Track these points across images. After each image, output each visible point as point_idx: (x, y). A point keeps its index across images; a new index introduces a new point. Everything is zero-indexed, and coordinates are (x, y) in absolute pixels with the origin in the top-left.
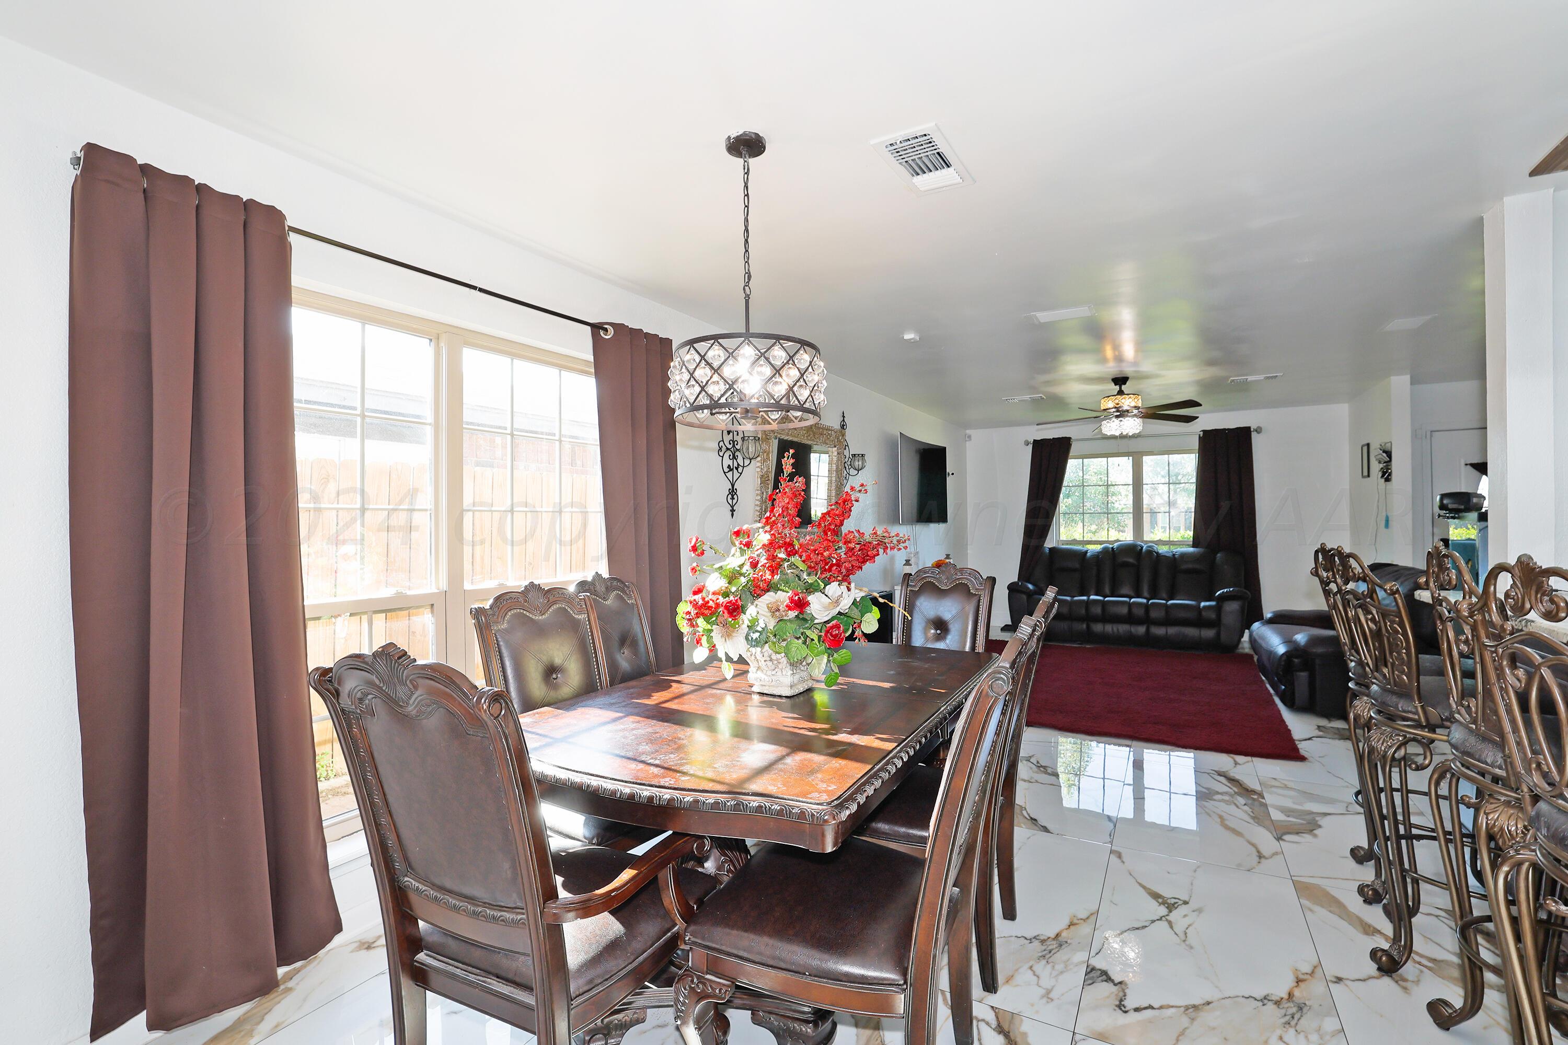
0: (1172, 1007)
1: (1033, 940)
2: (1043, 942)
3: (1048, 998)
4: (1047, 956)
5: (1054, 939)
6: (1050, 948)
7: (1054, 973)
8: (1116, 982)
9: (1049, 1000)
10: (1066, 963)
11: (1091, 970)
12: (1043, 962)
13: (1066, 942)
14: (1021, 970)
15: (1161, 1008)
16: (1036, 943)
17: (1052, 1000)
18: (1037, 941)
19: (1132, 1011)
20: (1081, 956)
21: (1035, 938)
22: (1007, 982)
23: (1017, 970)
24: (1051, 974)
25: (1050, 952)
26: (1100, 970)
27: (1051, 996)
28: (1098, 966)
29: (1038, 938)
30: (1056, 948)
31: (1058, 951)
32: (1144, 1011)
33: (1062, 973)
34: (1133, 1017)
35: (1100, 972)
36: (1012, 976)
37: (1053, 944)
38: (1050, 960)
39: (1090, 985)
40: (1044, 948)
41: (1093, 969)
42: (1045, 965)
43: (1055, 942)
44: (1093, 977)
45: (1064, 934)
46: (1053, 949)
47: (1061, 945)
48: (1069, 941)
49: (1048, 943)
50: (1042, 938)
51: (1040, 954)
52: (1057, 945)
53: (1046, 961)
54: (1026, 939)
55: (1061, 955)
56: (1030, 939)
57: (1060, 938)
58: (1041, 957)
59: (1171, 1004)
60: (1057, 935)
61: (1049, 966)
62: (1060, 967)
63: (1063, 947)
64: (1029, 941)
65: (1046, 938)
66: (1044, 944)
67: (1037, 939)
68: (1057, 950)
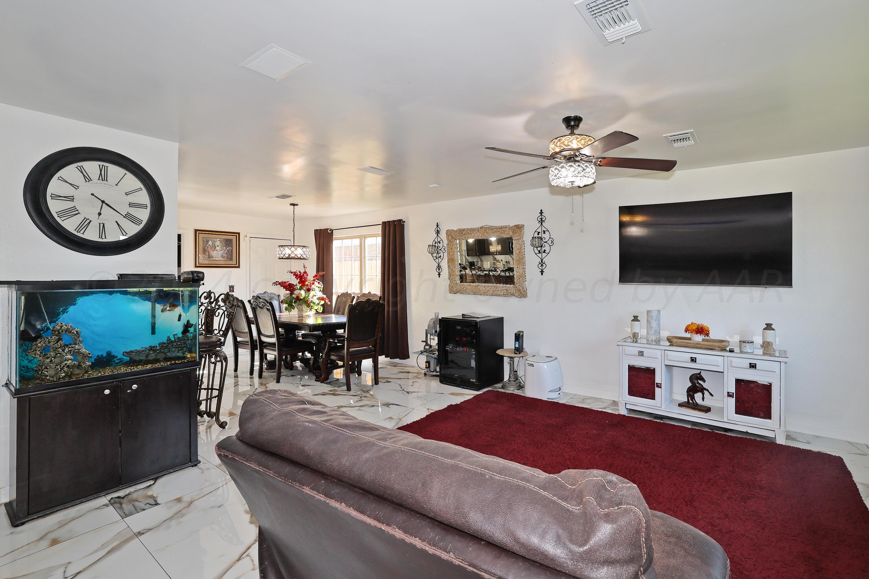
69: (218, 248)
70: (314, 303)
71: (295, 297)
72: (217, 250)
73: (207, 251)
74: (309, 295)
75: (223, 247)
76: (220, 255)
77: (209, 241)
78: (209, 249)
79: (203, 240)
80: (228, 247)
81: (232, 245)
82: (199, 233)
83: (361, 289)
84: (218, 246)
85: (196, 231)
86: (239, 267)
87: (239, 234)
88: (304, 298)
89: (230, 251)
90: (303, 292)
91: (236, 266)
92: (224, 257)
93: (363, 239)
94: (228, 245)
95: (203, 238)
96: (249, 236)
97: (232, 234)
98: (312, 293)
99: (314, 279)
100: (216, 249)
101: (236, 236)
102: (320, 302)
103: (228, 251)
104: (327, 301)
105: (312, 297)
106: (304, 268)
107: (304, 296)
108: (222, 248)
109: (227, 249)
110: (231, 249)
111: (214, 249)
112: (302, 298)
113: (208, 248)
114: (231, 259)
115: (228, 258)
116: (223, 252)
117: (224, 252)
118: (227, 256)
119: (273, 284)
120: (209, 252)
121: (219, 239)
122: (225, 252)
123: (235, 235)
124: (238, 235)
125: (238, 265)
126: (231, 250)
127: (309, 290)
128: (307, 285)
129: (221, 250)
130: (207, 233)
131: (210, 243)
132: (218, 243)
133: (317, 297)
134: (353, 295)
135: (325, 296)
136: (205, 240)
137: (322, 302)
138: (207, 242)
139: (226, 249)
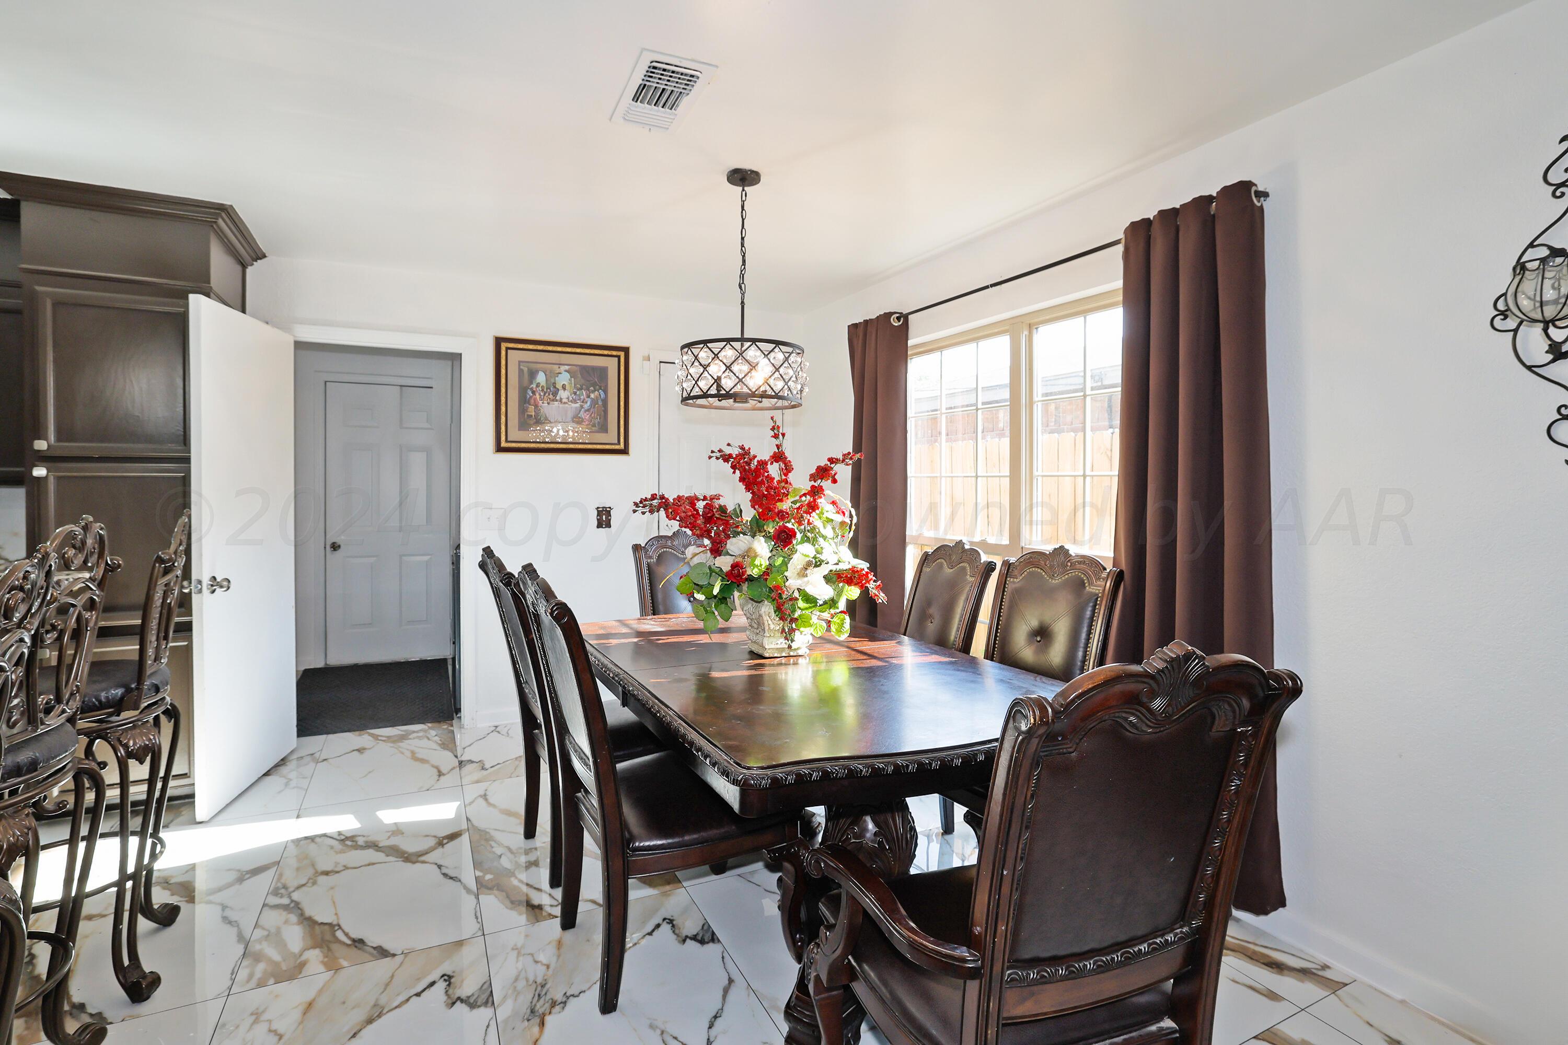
0: (396, 1007)
1: (564, 999)
2: (554, 1004)
3: (517, 949)
4: (539, 988)
5: (544, 1015)
6: (542, 1001)
7: (523, 975)
8: (458, 1003)
9: (515, 948)
10: (517, 993)
11: (489, 1001)
12: (539, 980)
13: (528, 1020)
14: (554, 959)
15: (408, 1000)
16: (559, 997)
17: (513, 949)
18: (559, 1001)
19: (437, 980)
20: (504, 1012)
21: (565, 1003)
22: (560, 942)
23: (559, 956)
24: (526, 972)
25: (539, 995)
26: (479, 1006)
27: (515, 952)
28: (482, 1010)
29: (562, 1005)
30: (535, 1005)
31: (531, 1002)
32: (425, 986)
33: (516, 979)
34: (435, 976)
35: (478, 1004)
36: (559, 949)
37: (541, 1007)
38: (534, 986)
39: (485, 983)
40: (548, 997)
41: (486, 1004)
42: (536, 976)
43: (541, 1011)
44: (483, 994)
45: (536, 1029)
46: (538, 1000)
47: (532, 1011)
48: (526, 1023)
49: (547, 1006)
50: (557, 1008)
51: (548, 986)
52: (537, 1009)
53: (538, 983)
54: (573, 995)
55: (526, 998)
56: (568, 998)
57: (538, 1020)
58: (545, 984)
59: (397, 1010)
60: (543, 1024)
61: (531, 979)
62: (521, 984)
63: (529, 1011)
64: (568, 994)
65: (554, 1011)
66: (550, 1001)
67: (561, 1003)
68: (533, 1004)
69: (563, 395)
70: (810, 600)
71: (726, 568)
72: (561, 399)
73: (532, 401)
74: (785, 564)
75: (581, 389)
76: (570, 415)
77: (537, 372)
78: (538, 396)
79: (521, 371)
80: (593, 392)
81: (606, 386)
82: (507, 349)
83: (1015, 533)
84: (564, 387)
85: (499, 341)
86: (625, 451)
87: (626, 350)
88: (766, 573)
89: (600, 403)
90: (762, 548)
91: (617, 447)
92: (583, 421)
93: (1026, 332)
94: (594, 385)
95: (520, 362)
96: (657, 357)
97: (606, 352)
98: (803, 551)
99: (813, 487)
100: (558, 398)
101: (619, 357)
102: (840, 593)
103: (594, 402)
104: (871, 586)
105: (803, 573)
106: (776, 436)
107: (765, 563)
108: (575, 393)
109: (592, 396)
110: (603, 396)
111: (551, 396)
112: (755, 572)
113: (534, 392)
114: (604, 428)
115: (594, 425)
116: (578, 405)
117: (582, 407)
118: (591, 418)
119: (636, 504)
120: (536, 406)
121: (567, 368)
122: (586, 406)
123: (614, 353)
124: (622, 354)
125: (622, 446)
126: (602, 400)
127: (784, 538)
128: (782, 515)
129: (574, 401)
130: (531, 347)
131: (541, 378)
132: (564, 379)
133: (824, 570)
134: (984, 558)
135: (863, 565)
136: (525, 369)
137: (853, 592)
138: (533, 374)
139: (588, 396)
